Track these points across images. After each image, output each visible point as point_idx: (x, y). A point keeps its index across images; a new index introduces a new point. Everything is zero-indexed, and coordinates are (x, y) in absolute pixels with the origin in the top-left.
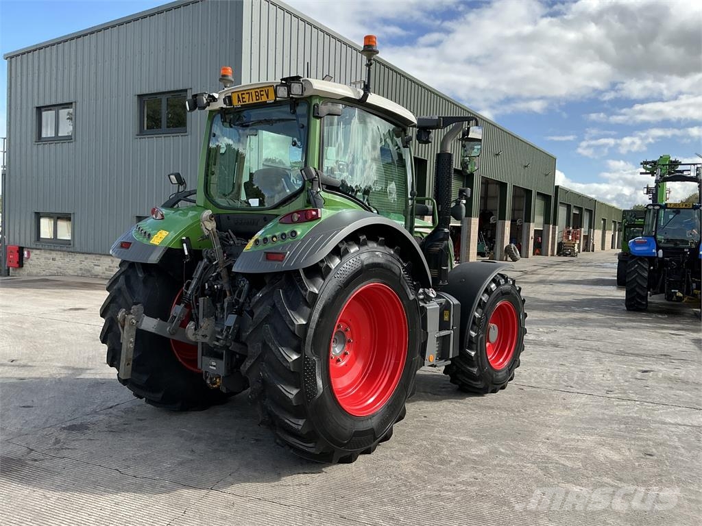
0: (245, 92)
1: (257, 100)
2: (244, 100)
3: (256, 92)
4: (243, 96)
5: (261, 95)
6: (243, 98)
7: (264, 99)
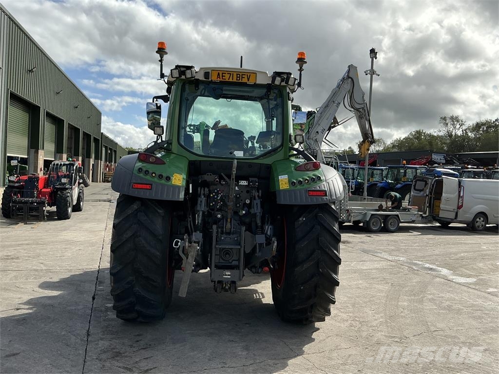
0: (227, 73)
1: (237, 80)
2: (223, 78)
3: (237, 74)
4: (224, 75)
5: (242, 77)
6: (223, 76)
7: (245, 80)
